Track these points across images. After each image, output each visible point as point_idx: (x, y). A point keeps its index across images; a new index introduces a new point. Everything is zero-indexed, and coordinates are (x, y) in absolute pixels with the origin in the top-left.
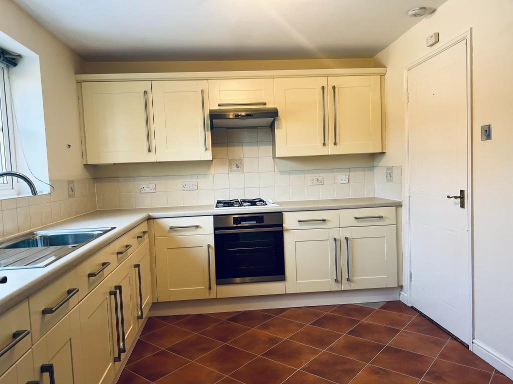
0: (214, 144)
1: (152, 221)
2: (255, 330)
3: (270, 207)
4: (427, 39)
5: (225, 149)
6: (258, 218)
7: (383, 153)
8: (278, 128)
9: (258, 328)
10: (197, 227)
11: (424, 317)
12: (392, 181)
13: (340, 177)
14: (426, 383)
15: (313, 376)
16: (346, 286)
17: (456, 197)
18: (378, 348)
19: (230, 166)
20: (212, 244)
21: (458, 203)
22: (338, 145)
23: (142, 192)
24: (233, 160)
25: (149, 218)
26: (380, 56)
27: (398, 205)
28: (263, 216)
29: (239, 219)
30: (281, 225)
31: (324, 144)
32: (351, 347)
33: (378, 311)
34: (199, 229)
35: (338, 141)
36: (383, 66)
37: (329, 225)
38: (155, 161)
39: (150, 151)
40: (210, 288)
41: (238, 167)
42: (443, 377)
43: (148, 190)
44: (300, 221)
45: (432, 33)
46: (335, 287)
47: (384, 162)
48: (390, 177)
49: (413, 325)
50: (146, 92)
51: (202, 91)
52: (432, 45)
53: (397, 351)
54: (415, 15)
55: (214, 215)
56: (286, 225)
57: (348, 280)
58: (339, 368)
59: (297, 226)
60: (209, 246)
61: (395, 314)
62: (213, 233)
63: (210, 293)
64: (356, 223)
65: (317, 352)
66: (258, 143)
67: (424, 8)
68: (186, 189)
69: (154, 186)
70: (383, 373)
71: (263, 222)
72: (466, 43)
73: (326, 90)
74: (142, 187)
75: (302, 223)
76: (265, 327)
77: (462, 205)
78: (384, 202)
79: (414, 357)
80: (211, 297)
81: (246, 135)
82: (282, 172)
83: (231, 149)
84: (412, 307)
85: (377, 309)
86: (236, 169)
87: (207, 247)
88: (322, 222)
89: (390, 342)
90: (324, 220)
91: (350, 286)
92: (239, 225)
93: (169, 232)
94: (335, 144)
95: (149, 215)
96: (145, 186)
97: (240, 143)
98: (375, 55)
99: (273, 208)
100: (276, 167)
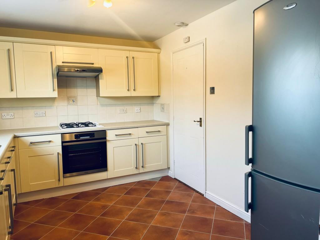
0: (59, 86)
1: (17, 139)
2: (91, 202)
3: (98, 128)
4: (184, 39)
5: (65, 90)
6: (91, 134)
7: (159, 96)
8: (101, 79)
9: (93, 201)
10: (50, 142)
11: (182, 183)
12: (163, 111)
13: (136, 109)
14: (188, 216)
15: (132, 223)
16: (142, 170)
17: (198, 122)
18: (162, 202)
19: (68, 101)
20: (61, 152)
21: (198, 124)
22: (136, 91)
23: (3, 118)
24: (71, 97)
25: (15, 137)
26: (157, 42)
27: (168, 125)
28: (94, 133)
29: (78, 136)
30: (105, 138)
31: (128, 90)
32: (149, 204)
33: (158, 183)
34: (51, 143)
35: (136, 89)
36: (160, 49)
37: (132, 137)
38: (16, 97)
39: (12, 90)
40: (59, 180)
41: (74, 102)
42: (195, 212)
43: (8, 117)
44: (116, 135)
45: (187, 36)
46: (136, 172)
47: (159, 101)
48: (163, 109)
49: (177, 188)
50: (9, 50)
51: (51, 53)
52: (186, 43)
53: (172, 202)
54: (179, 26)
55: (61, 134)
56: (108, 138)
57: (143, 167)
58: (145, 216)
59: (115, 138)
60: (58, 153)
61: (167, 183)
62: (61, 145)
63: (59, 184)
64: (147, 135)
65: (132, 209)
66: (87, 87)
67: (183, 23)
68: (37, 116)
69: (13, 114)
70: (167, 214)
71: (94, 137)
72: (203, 45)
73: (129, 59)
74: (3, 114)
75: (118, 136)
76: (98, 200)
77: (201, 126)
78: (161, 123)
79: (180, 204)
80: (60, 186)
81: (79, 82)
82: (102, 105)
83: (69, 90)
84: (175, 179)
85: (158, 181)
86: (72, 103)
87: (57, 154)
88: (128, 135)
89: (168, 199)
90: (130, 134)
91: (143, 170)
92: (79, 139)
93: (29, 146)
94: (134, 90)
95: (14, 135)
96: (5, 114)
97: (75, 86)
98: (154, 41)
99: (100, 128)
100: (98, 102)
